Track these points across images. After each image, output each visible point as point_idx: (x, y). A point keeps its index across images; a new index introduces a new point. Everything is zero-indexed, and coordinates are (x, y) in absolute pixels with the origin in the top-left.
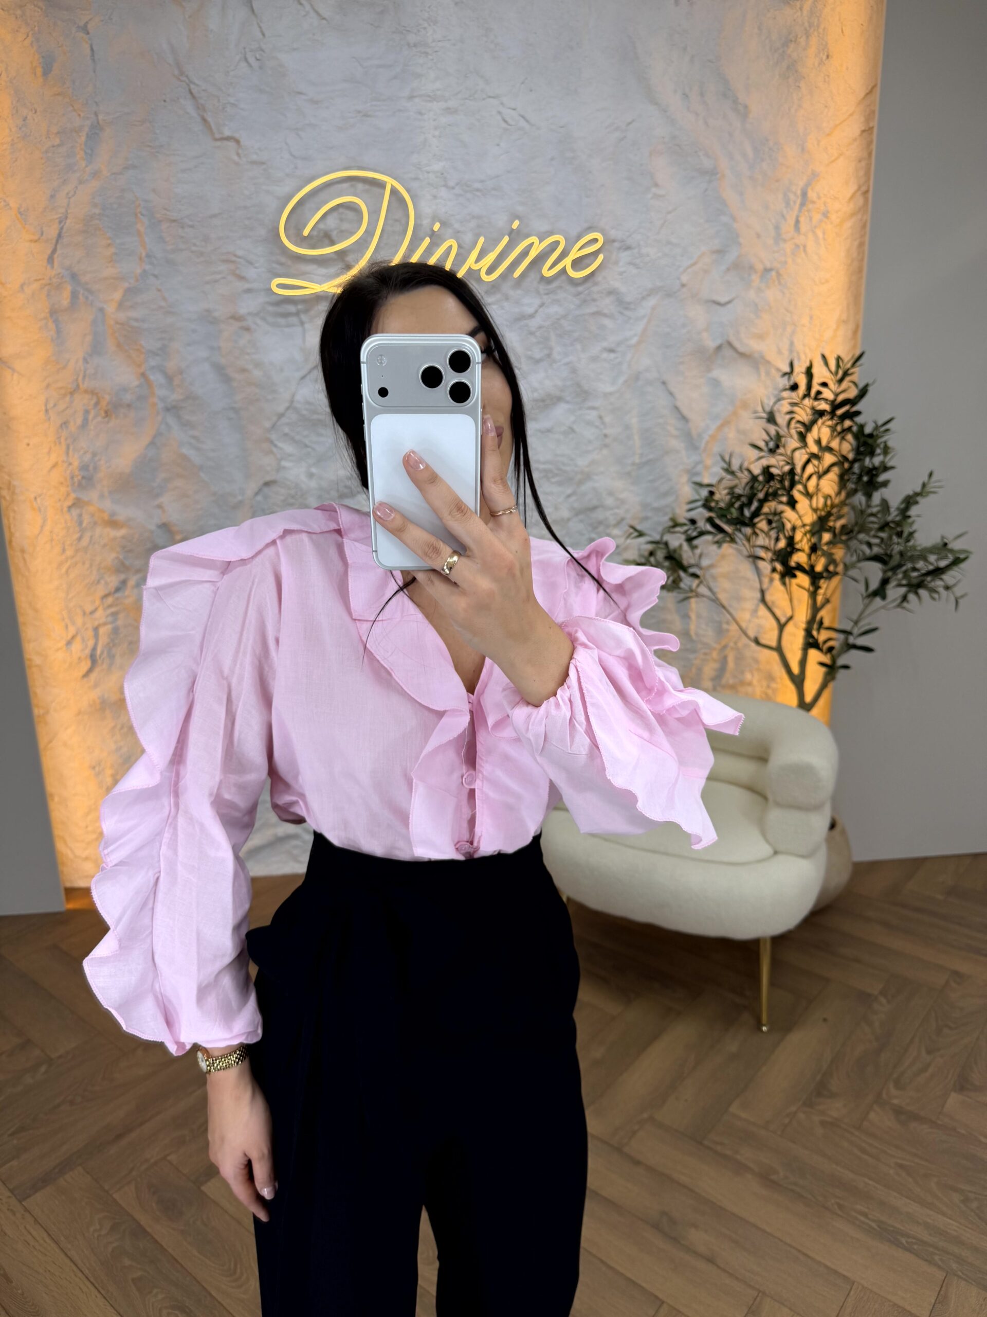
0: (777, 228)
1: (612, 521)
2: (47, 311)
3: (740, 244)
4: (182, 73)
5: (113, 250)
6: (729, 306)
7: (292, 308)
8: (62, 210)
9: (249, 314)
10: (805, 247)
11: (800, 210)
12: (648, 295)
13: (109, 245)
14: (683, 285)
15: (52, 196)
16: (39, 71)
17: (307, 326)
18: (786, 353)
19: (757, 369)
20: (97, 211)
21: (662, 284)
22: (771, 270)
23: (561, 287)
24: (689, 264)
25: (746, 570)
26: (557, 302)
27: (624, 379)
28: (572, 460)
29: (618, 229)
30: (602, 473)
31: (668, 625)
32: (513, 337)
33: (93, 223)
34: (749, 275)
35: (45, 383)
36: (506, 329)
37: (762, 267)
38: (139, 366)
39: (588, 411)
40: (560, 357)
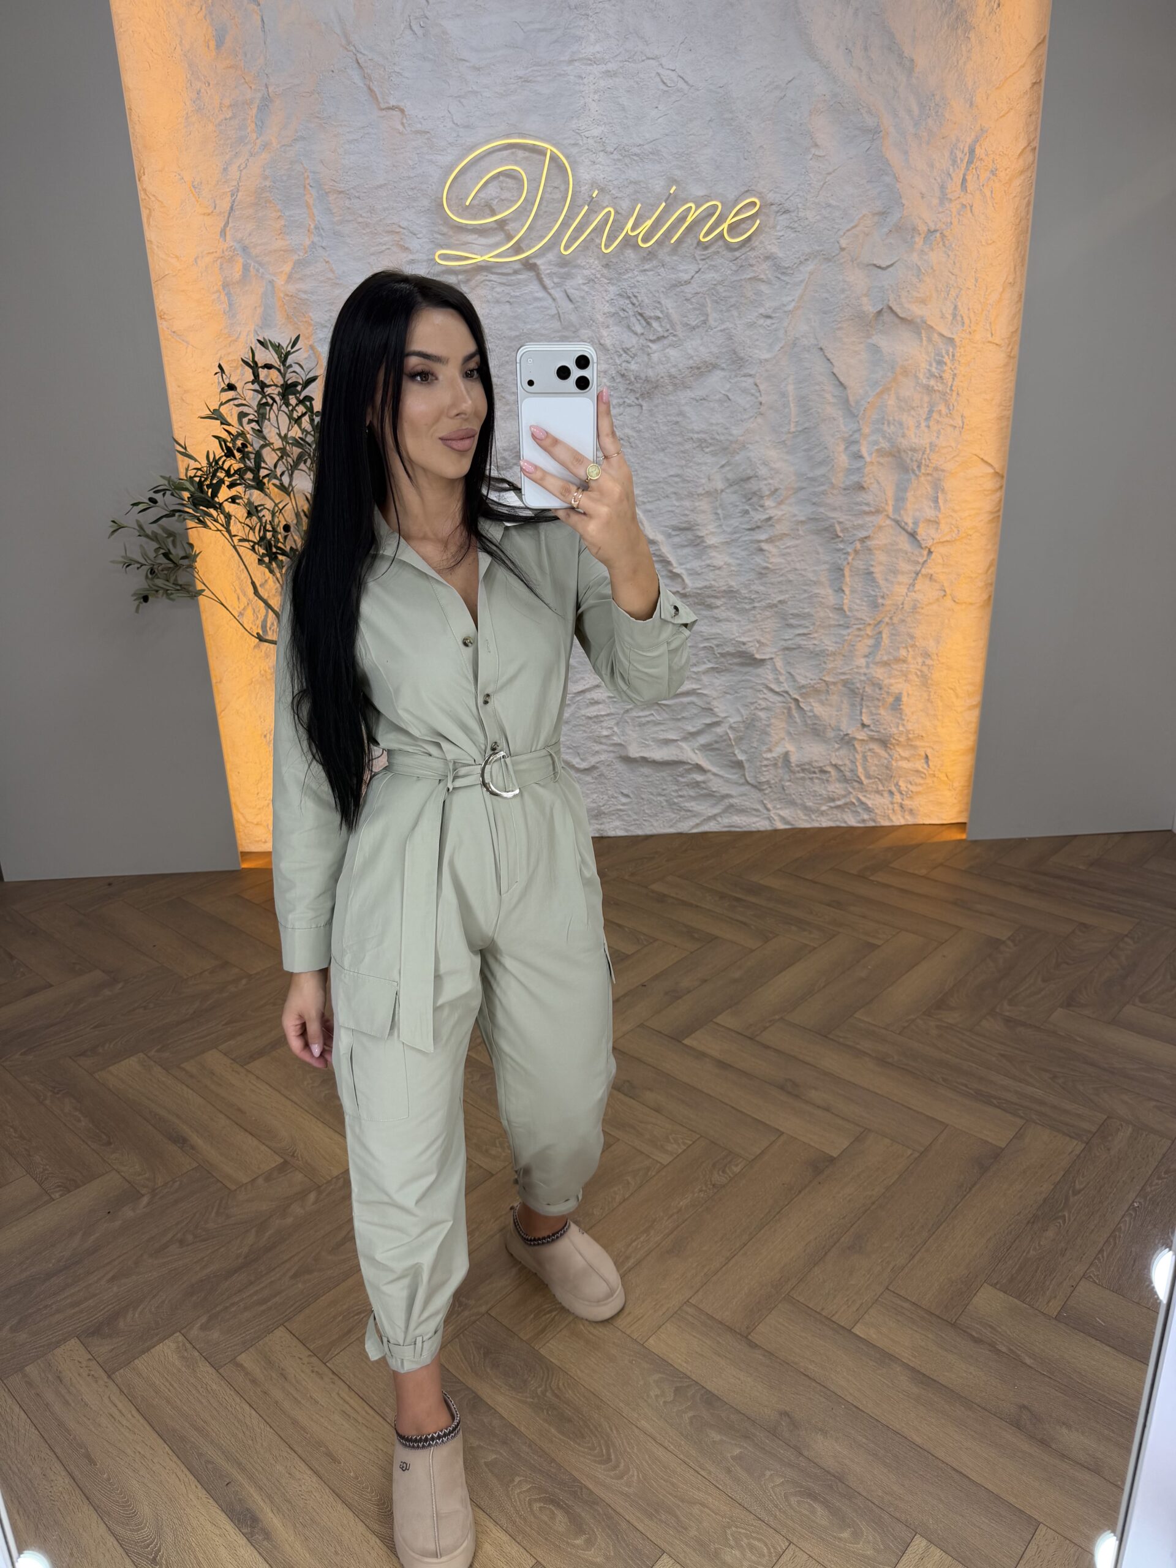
0: (942, 187)
1: (767, 493)
2: (221, 283)
3: (903, 205)
4: (349, 43)
5: (283, 222)
6: (890, 269)
8: (235, 183)
10: (972, 207)
11: (967, 169)
12: (806, 260)
13: (279, 217)
14: (843, 249)
15: (225, 169)
16: (212, 44)
18: (950, 318)
19: (919, 334)
20: (268, 183)
21: (821, 248)
22: (936, 231)
23: (718, 252)
24: (849, 227)
25: (904, 543)
26: (713, 267)
27: (781, 345)
28: (726, 429)
29: (775, 192)
30: (757, 442)
31: (821, 599)
32: (669, 304)
33: (263, 195)
34: (912, 237)
35: (219, 355)
36: (662, 295)
37: (926, 229)
38: (308, 338)
39: (743, 379)
40: (716, 324)
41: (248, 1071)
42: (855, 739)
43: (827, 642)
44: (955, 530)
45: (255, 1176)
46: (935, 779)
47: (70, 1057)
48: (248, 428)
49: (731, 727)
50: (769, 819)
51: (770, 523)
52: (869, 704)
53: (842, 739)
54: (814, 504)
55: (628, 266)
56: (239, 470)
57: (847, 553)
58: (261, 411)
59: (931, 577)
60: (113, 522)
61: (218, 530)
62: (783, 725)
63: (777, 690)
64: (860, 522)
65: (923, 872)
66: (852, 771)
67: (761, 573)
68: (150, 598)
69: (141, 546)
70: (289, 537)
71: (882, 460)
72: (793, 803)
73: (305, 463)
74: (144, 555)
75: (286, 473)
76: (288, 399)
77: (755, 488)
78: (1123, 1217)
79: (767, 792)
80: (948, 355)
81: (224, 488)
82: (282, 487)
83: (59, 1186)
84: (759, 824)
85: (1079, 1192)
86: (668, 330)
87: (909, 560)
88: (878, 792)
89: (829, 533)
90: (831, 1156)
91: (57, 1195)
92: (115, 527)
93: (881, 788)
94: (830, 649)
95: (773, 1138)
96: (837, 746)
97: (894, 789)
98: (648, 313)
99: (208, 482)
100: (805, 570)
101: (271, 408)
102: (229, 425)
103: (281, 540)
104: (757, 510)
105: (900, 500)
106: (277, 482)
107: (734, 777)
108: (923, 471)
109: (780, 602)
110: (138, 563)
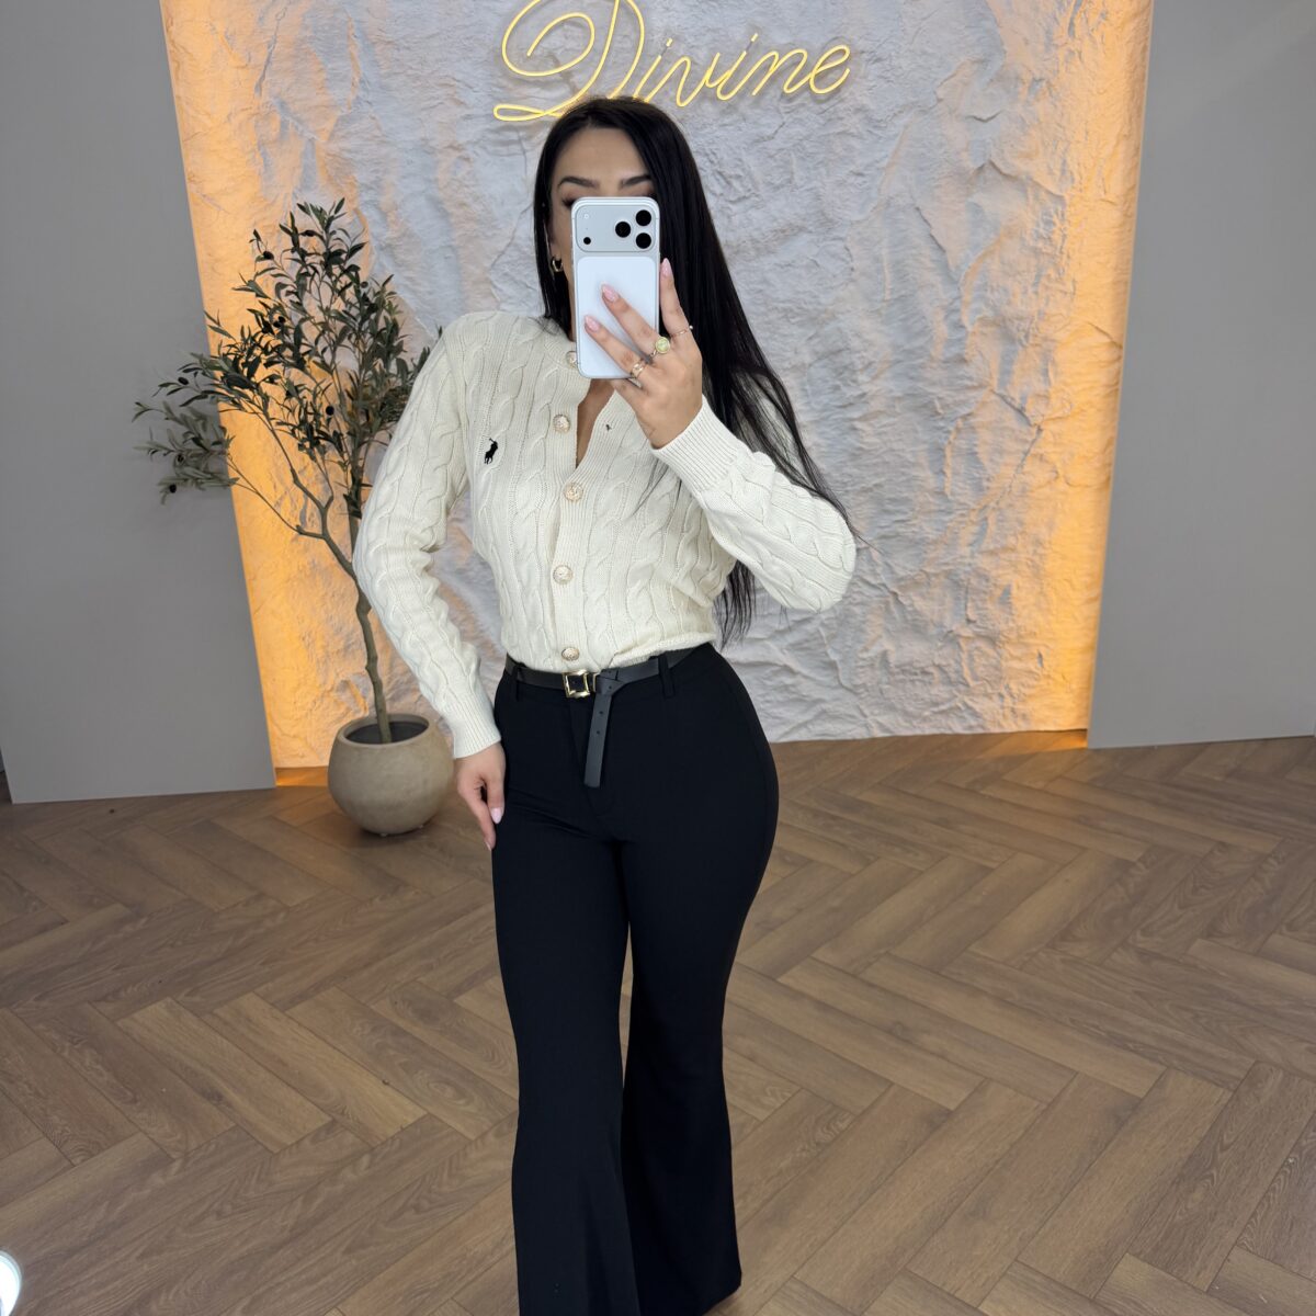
0: (1048, 32)
1: (860, 367)
2: (254, 143)
3: (1005, 52)
5: (324, 75)
6: (992, 121)
7: (513, 136)
8: (271, 33)
9: (468, 142)
10: (1080, 53)
11: (1075, 12)
12: (900, 112)
13: (321, 70)
14: (940, 100)
15: (260, 19)
17: (528, 154)
18: (1058, 173)
19: (1025, 191)
20: (308, 34)
21: (915, 99)
22: (1041, 80)
23: (803, 105)
24: (946, 76)
25: (1010, 419)
26: (800, 121)
27: (873, 205)
28: (815, 297)
29: (866, 39)
30: (849, 311)
31: (919, 483)
32: (751, 161)
33: (303, 47)
34: (1016, 86)
35: (252, 221)
36: (743, 152)
37: (1030, 78)
38: (351, 201)
39: (833, 242)
40: (802, 183)
41: (290, 1018)
42: (959, 636)
43: (928, 530)
44: (1068, 405)
45: (301, 1136)
46: (1051, 681)
47: (90, 1003)
48: (286, 300)
49: (823, 624)
50: (866, 726)
51: (863, 400)
52: (974, 597)
53: (946, 636)
54: (912, 378)
55: (705, 120)
56: (278, 346)
57: (949, 432)
58: (302, 281)
59: (1041, 458)
60: (138, 404)
61: (255, 413)
62: (881, 621)
63: (873, 582)
64: (962, 397)
65: (1040, 785)
66: (957, 672)
67: (854, 454)
68: (178, 488)
69: (168, 430)
70: (333, 420)
71: (985, 330)
72: (892, 708)
73: (349, 338)
74: (172, 440)
75: (329, 349)
76: (331, 269)
77: (847, 362)
78: (1277, 1174)
79: (863, 696)
80: (1057, 214)
81: (261, 367)
82: (324, 366)
83: (81, 1150)
84: (857, 732)
85: (1228, 1147)
86: (749, 190)
87: (1017, 440)
88: (987, 695)
89: (927, 409)
90: (948, 1110)
91: (78, 1160)
92: (140, 409)
93: (990, 691)
94: (930, 536)
95: (883, 1090)
96: (940, 644)
97: (1004, 692)
98: (728, 171)
99: (243, 360)
100: (903, 450)
101: (312, 279)
102: (266, 297)
103: (324, 423)
104: (849, 385)
105: (1006, 373)
106: (318, 360)
107: (826, 680)
108: (1031, 342)
109: (876, 485)
110: (166, 449)
